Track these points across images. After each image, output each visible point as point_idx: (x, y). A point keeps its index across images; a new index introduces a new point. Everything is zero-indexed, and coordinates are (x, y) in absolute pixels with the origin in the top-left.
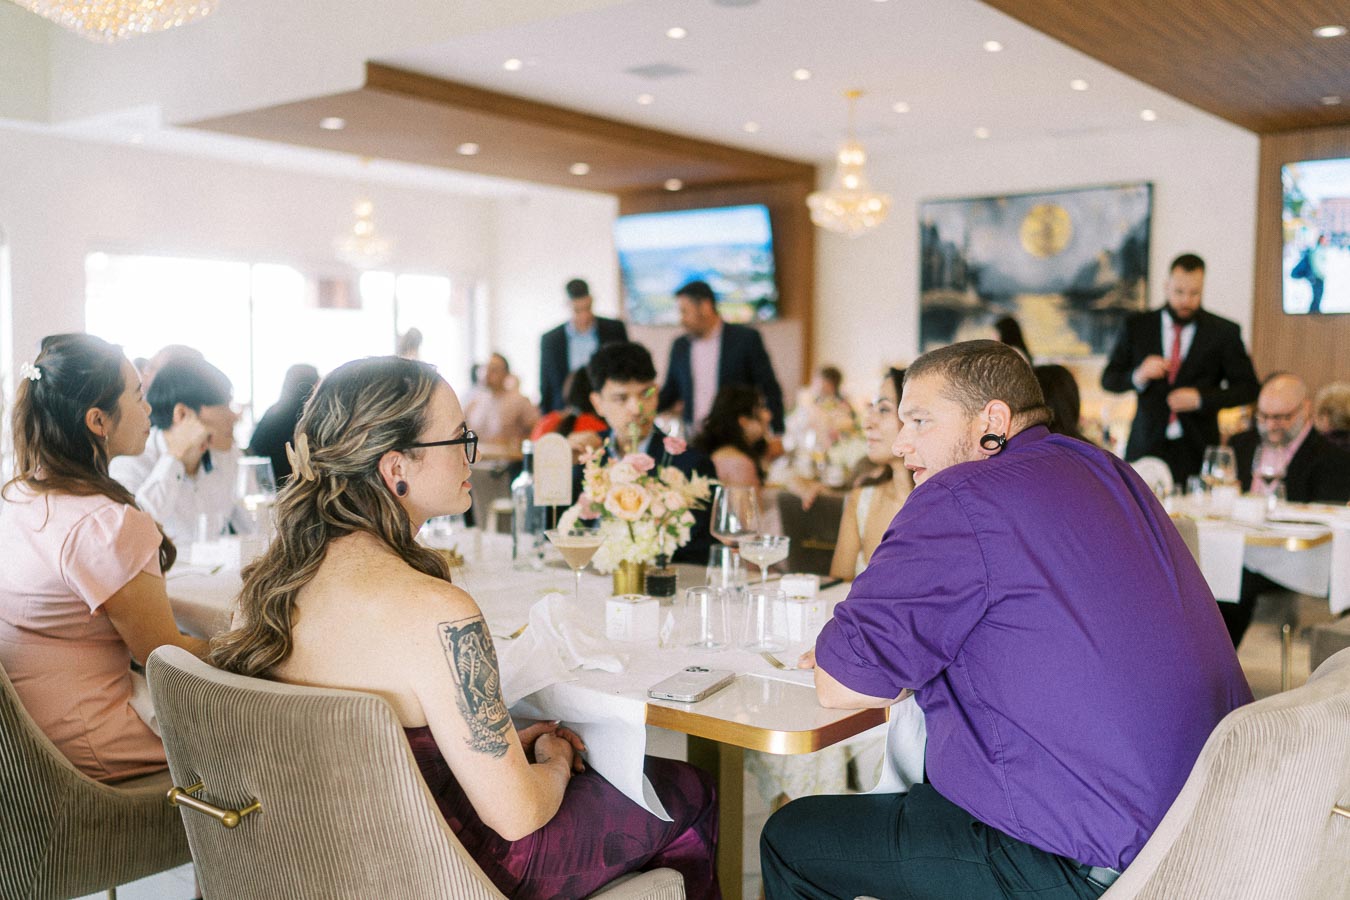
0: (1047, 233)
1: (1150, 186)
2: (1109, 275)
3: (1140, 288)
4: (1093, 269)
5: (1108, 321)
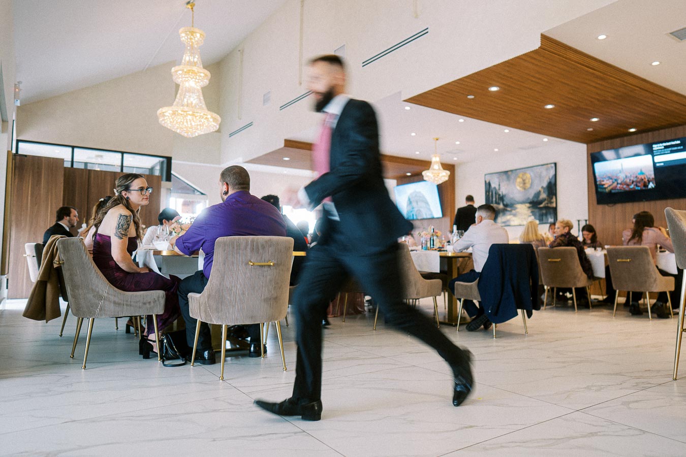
0: (524, 182)
1: (555, 164)
2: (543, 196)
3: (554, 200)
4: (538, 194)
5: (544, 211)
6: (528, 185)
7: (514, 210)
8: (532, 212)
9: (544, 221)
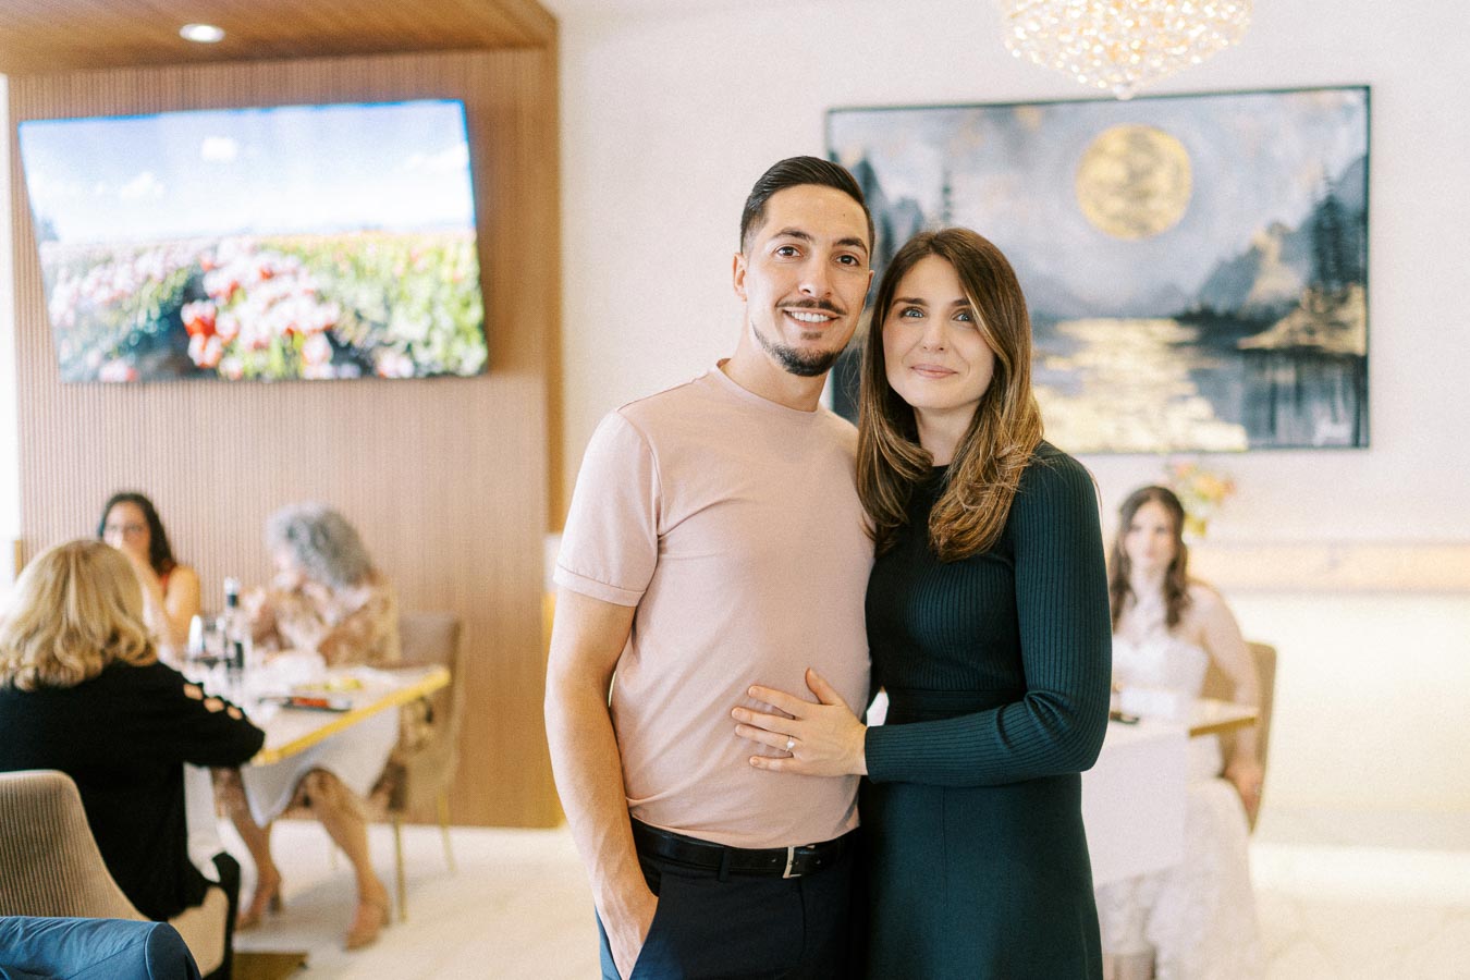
0: (1136, 187)
1: (1367, 89)
2: (1283, 280)
3: (1353, 311)
4: (1247, 265)
5: (1285, 376)
6: (1166, 209)
7: (1060, 354)
8: (1198, 376)
9: (1282, 436)
